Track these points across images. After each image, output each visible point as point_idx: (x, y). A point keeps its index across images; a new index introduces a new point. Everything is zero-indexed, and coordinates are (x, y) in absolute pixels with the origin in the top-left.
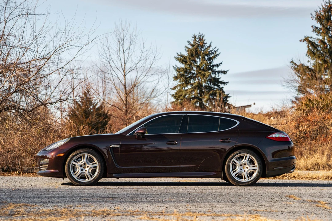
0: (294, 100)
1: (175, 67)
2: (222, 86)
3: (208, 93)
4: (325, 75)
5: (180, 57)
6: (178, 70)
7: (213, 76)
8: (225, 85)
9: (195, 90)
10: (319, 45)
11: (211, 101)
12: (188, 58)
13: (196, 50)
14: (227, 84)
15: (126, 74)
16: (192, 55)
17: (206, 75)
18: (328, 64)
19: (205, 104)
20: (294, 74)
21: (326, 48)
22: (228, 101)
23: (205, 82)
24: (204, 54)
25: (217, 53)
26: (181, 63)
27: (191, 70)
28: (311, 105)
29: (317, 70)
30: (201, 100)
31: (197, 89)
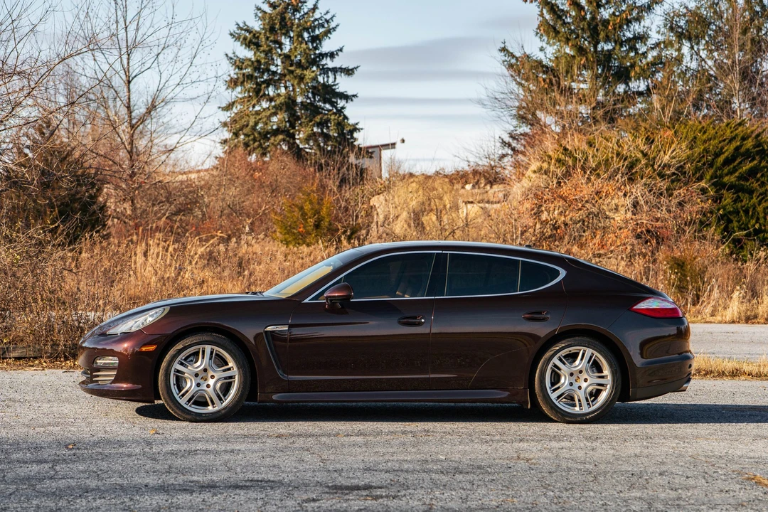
0: (507, 139)
1: (231, 55)
2: (341, 103)
3: (311, 121)
4: (579, 82)
5: (243, 32)
6: (239, 64)
7: (320, 79)
8: (349, 101)
9: (279, 112)
10: (568, 12)
11: (316, 141)
12: (262, 36)
13: (281, 16)
14: (353, 98)
15: (131, 78)
16: (272, 30)
17: (307, 77)
18: (587, 59)
19: (301, 146)
20: (509, 79)
21: (584, 18)
22: (355, 139)
23: (303, 92)
24: (301, 28)
25: (333, 25)
26: (245, 48)
27: (270, 64)
28: (570, 163)
29: (562, 68)
30: (293, 136)
31: (283, 111)
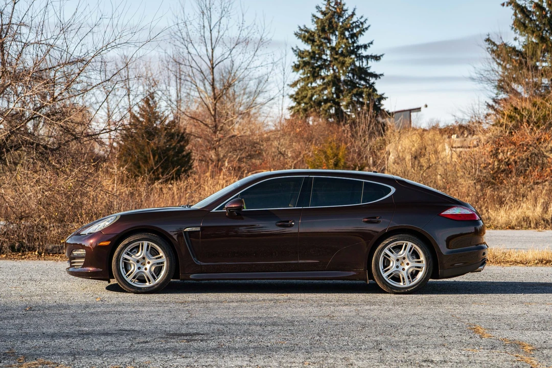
0: (491, 103)
1: (295, 48)
2: (372, 80)
3: (350, 93)
4: (543, 61)
5: (303, 32)
6: (300, 54)
7: (357, 64)
8: (378, 78)
9: (328, 87)
10: (534, 12)
11: (354, 106)
12: (316, 35)
13: (329, 21)
14: (381, 76)
15: (214, 65)
16: (323, 30)
17: (347, 62)
18: (547, 45)
19: (345, 111)
20: (491, 60)
21: (546, 16)
22: (382, 105)
23: (344, 74)
24: (343, 29)
25: (365, 26)
26: (305, 43)
27: (322, 54)
28: (519, 118)
29: (529, 53)
30: (338, 104)
31: (331, 86)
